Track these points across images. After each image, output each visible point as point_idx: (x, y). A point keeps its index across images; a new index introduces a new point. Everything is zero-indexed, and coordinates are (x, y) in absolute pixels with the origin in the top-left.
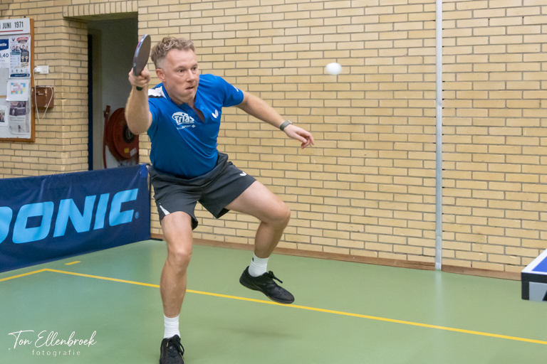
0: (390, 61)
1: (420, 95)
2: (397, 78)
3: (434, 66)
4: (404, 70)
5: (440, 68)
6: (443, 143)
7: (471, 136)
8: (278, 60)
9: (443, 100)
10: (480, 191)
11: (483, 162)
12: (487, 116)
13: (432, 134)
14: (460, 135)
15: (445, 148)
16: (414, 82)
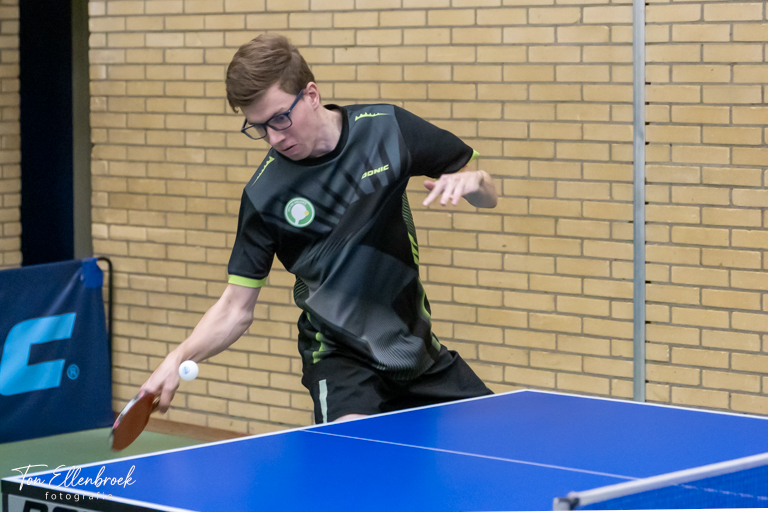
0: (548, 35)
2: (563, 73)
4: (574, 55)
5: (642, 54)
6: (646, 223)
7: (698, 208)
8: (343, 29)
9: (647, 124)
10: (715, 331)
11: (720, 267)
12: (728, 162)
13: (627, 202)
14: (678, 204)
15: (650, 233)
16: (594, 83)
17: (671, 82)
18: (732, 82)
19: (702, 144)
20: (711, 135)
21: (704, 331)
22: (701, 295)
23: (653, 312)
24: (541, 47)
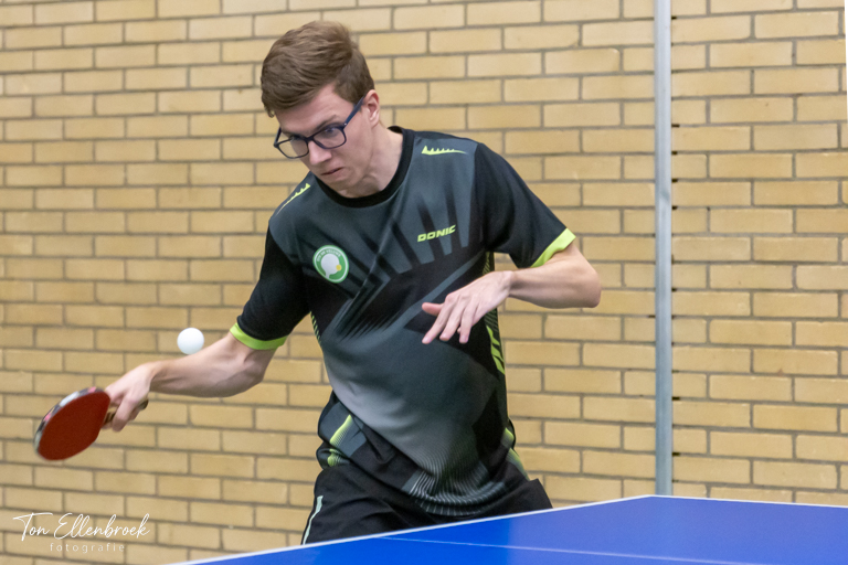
0: (532, 64)
3: (648, 79)
6: (673, 317)
7: (747, 295)
8: (236, 64)
9: (674, 181)
10: (772, 463)
11: (780, 374)
12: (790, 230)
13: (646, 289)
14: (718, 290)
15: (678, 330)
16: (598, 128)
17: (708, 123)
18: (795, 121)
19: (753, 205)
20: (765, 193)
21: (757, 464)
22: (751, 413)
23: (682, 440)
24: (521, 81)
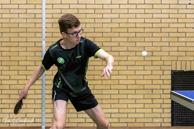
0: (17, 16)
1: (33, 35)
2: (20, 25)
3: (41, 19)
4: (24, 21)
5: (44, 21)
9: (46, 37)
16: (30, 28)
23: (47, 82)
24: (14, 19)
